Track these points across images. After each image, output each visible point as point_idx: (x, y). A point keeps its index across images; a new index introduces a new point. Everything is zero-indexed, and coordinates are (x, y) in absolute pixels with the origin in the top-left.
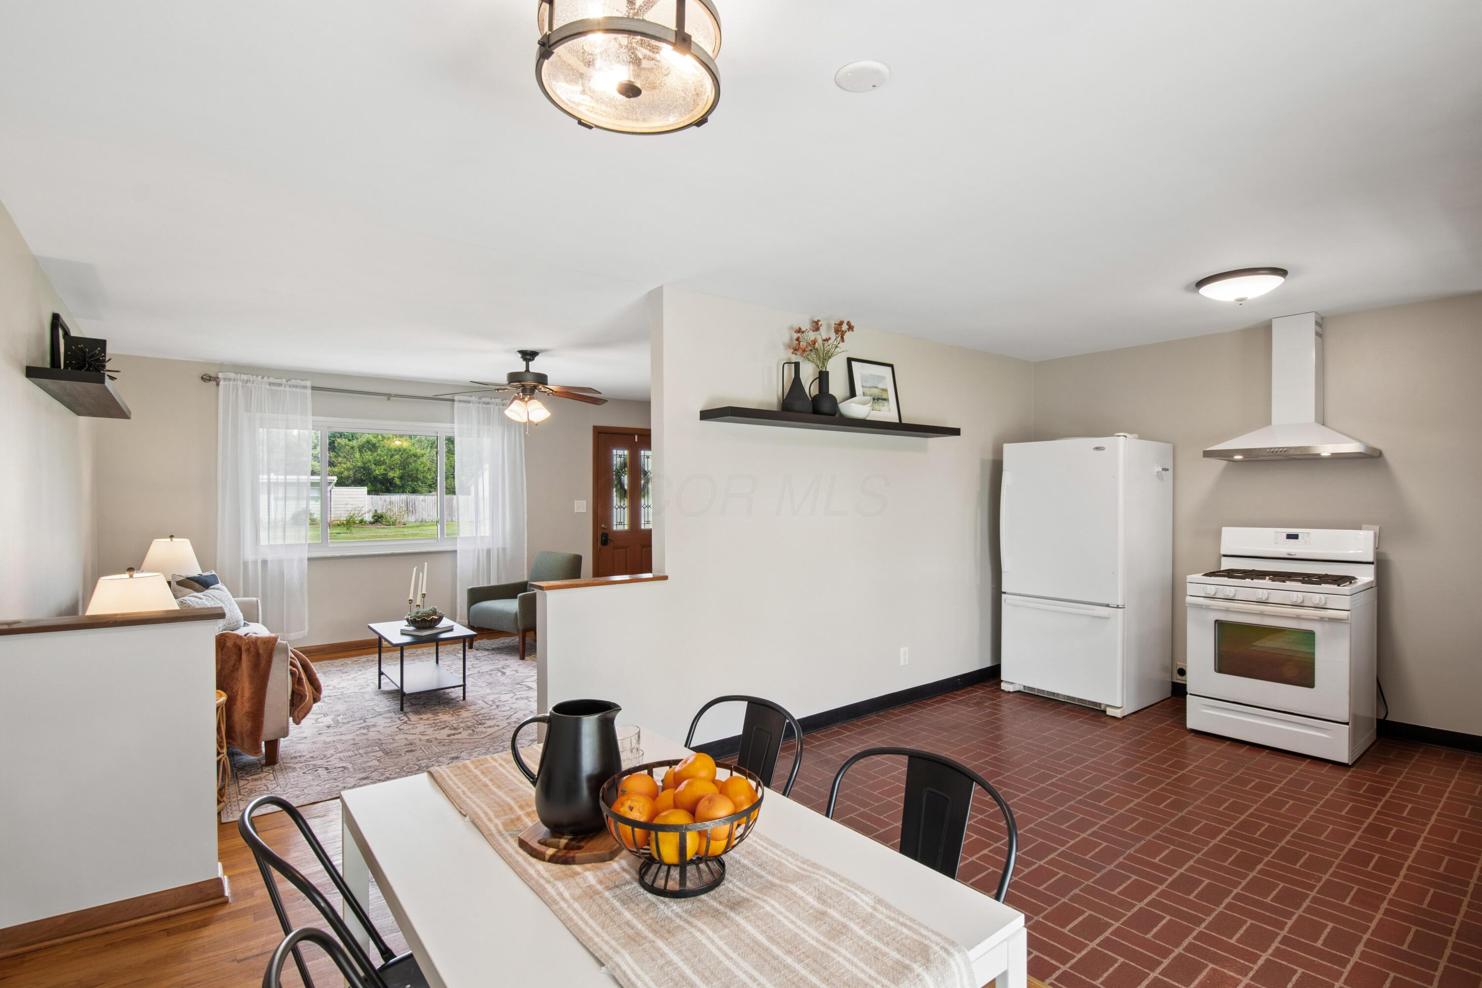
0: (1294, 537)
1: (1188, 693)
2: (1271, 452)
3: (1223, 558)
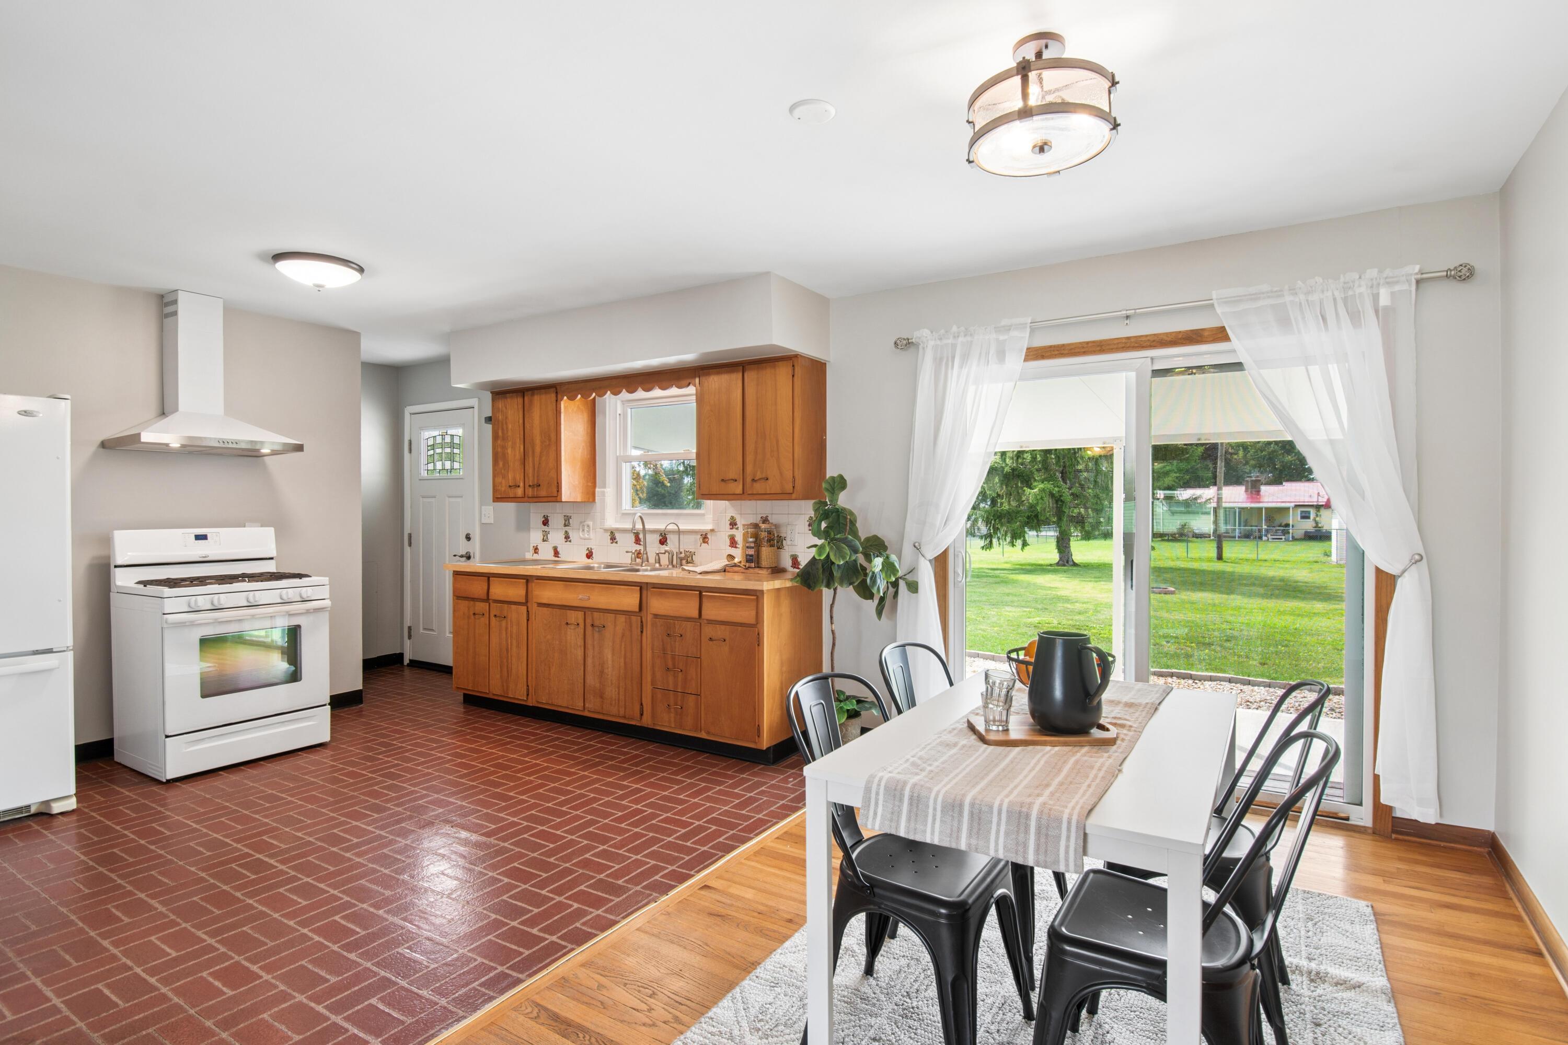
0: (204, 537)
1: (167, 737)
2: (222, 443)
3: (117, 569)
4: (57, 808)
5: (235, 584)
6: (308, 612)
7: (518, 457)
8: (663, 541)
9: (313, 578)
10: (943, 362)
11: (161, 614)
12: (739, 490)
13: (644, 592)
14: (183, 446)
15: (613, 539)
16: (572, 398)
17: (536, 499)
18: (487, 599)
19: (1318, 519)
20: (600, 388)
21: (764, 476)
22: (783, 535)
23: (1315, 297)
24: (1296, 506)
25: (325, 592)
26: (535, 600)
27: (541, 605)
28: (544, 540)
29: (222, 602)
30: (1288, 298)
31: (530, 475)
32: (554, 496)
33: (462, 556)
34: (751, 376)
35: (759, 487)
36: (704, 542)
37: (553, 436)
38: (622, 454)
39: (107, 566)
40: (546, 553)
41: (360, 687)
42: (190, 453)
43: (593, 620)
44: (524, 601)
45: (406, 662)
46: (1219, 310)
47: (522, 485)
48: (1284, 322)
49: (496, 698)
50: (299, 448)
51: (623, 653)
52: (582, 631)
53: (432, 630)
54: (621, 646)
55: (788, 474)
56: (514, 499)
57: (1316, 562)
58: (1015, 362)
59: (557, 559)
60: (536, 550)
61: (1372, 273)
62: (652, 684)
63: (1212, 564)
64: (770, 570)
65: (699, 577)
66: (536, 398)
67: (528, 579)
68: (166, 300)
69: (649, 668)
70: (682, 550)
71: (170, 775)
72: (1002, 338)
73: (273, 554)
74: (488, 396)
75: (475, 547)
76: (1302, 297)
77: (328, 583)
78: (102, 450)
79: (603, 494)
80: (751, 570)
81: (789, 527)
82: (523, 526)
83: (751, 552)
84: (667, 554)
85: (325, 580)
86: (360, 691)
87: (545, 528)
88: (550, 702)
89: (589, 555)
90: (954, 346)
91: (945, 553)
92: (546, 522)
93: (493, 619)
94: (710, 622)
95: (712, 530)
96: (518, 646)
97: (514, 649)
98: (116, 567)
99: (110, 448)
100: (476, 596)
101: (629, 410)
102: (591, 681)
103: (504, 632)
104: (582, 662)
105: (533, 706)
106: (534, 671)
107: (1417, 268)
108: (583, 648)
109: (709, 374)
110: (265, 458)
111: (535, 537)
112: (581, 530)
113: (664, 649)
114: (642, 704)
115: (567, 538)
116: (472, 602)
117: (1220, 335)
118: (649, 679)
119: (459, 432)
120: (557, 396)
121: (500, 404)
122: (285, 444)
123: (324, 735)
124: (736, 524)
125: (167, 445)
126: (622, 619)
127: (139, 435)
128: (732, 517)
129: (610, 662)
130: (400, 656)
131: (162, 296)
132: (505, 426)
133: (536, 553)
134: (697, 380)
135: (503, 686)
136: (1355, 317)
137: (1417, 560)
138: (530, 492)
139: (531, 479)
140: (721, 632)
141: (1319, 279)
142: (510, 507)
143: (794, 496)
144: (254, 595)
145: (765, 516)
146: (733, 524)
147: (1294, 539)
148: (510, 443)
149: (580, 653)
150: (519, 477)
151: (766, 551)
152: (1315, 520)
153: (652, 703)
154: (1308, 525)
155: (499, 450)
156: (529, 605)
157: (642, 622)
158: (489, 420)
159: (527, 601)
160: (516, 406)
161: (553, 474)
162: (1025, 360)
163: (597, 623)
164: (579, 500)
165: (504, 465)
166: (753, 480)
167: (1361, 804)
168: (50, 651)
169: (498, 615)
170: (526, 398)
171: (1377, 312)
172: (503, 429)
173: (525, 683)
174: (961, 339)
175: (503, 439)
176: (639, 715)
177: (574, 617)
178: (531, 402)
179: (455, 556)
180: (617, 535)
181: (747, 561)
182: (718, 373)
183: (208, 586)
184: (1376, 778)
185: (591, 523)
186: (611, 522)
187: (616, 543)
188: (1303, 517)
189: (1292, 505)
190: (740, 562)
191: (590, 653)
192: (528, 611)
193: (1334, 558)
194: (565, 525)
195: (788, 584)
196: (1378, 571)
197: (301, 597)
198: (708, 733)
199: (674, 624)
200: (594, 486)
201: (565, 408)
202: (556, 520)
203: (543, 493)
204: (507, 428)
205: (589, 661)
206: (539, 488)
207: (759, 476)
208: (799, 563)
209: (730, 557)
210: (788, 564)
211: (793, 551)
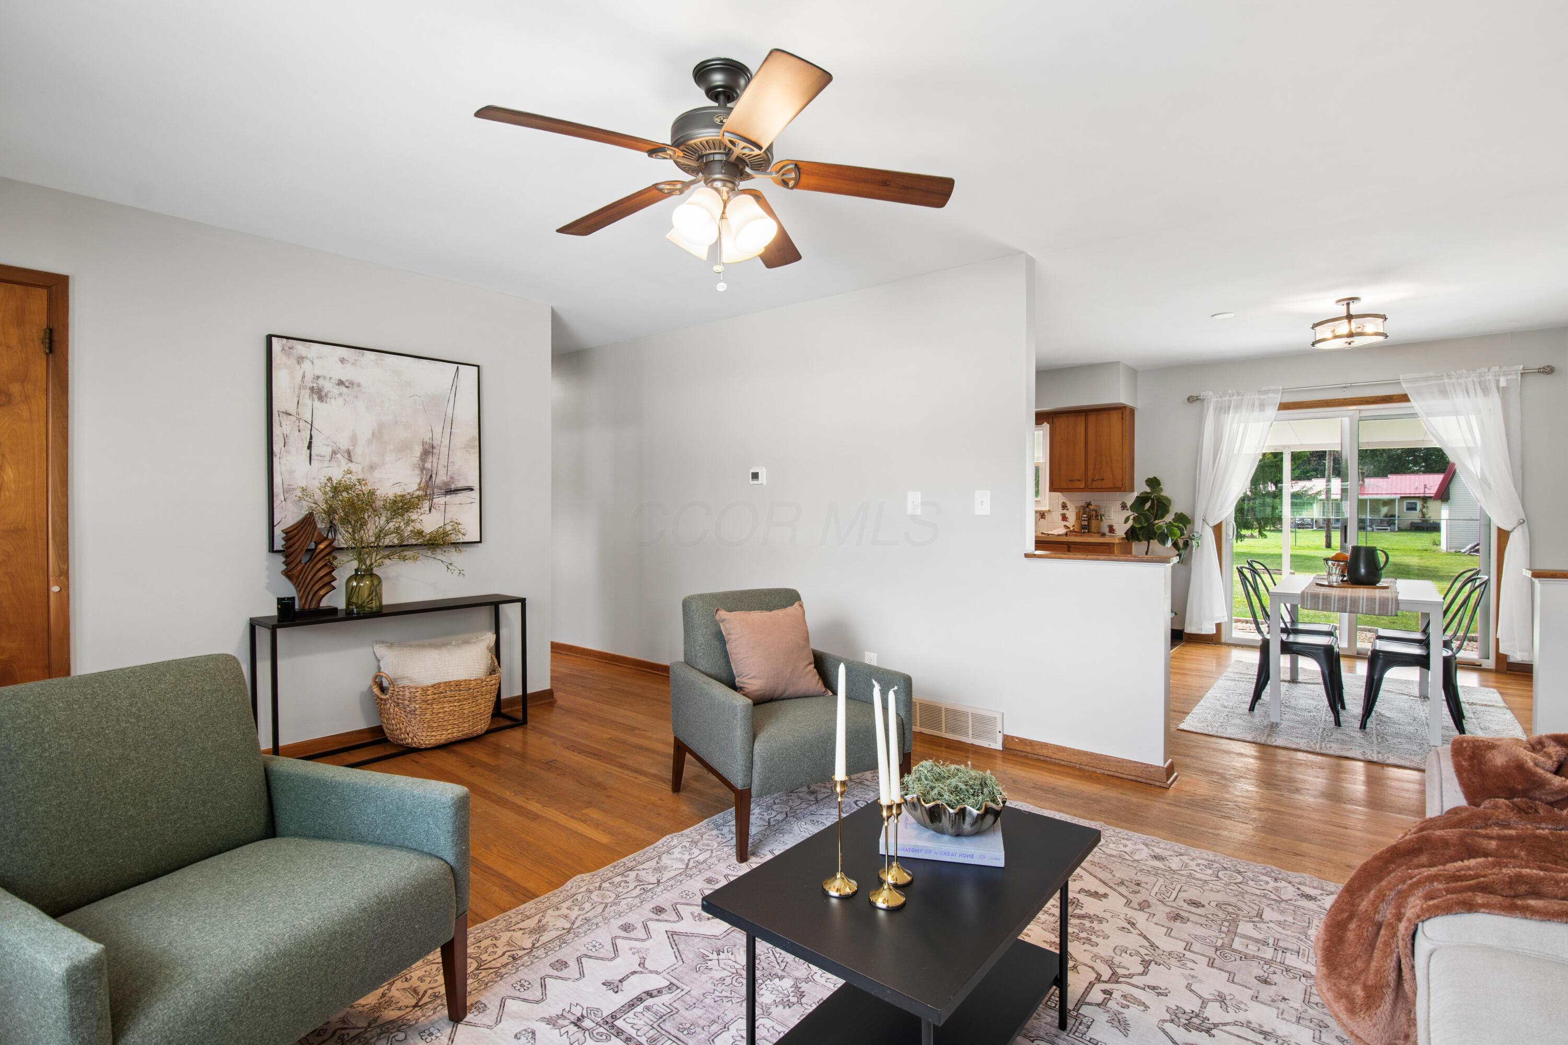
10: (1223, 409)
12: (1082, 486)
19: (1424, 510)
21: (1101, 478)
22: (1102, 513)
23: (1462, 381)
24: (1402, 498)
30: (1446, 381)
34: (1092, 418)
35: (1096, 484)
36: (1042, 518)
46: (1404, 385)
48: (1444, 392)
57: (1426, 550)
58: (1272, 412)
61: (1496, 369)
63: (1320, 551)
64: (1098, 534)
72: (1262, 397)
76: (1455, 380)
80: (1086, 534)
81: (1107, 509)
83: (1086, 523)
90: (1230, 402)
91: (1221, 523)
95: (1049, 511)
107: (1521, 367)
117: (1404, 398)
124: (1067, 507)
128: (1064, 503)
134: (1053, 421)
136: (1486, 391)
137: (1521, 523)
141: (1465, 371)
143: (1118, 489)
145: (1090, 501)
146: (1064, 506)
147: (1400, 530)
151: (1093, 523)
152: (1421, 511)
154: (1415, 516)
162: (1279, 409)
166: (1093, 480)
167: (1488, 658)
171: (1498, 388)
174: (1235, 397)
181: (1083, 528)
182: (1067, 416)
184: (1497, 640)
188: (1408, 509)
189: (1398, 496)
190: (1075, 528)
193: (1443, 546)
196: (1499, 529)
207: (1096, 478)
208: (1114, 530)
209: (1066, 527)
210: (1106, 530)
211: (1110, 523)
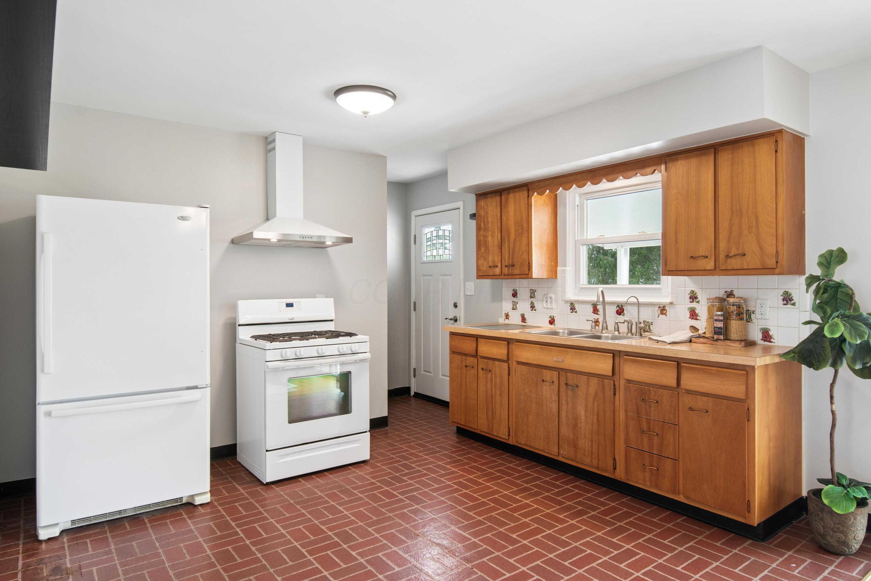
0: (291, 305)
1: (267, 451)
2: (302, 238)
3: (240, 327)
4: (198, 501)
5: (311, 340)
6: (356, 362)
7: (496, 243)
8: (620, 311)
9: (359, 337)
11: (264, 361)
12: (710, 265)
13: (617, 360)
14: (279, 241)
15: (573, 309)
16: (541, 194)
17: (511, 276)
18: (476, 355)
20: (567, 182)
21: (740, 252)
22: (751, 309)
25: (366, 347)
26: (515, 359)
27: (519, 363)
28: (513, 309)
29: (302, 354)
31: (506, 257)
32: (527, 274)
33: (451, 319)
34: (725, 158)
35: (733, 263)
36: (662, 314)
37: (525, 225)
38: (579, 238)
39: (235, 324)
40: (515, 319)
41: (386, 414)
42: (284, 246)
43: (567, 379)
44: (506, 359)
45: (412, 393)
47: (499, 265)
49: (483, 434)
50: (349, 240)
51: (596, 411)
52: (557, 388)
53: (430, 372)
54: (594, 405)
55: (772, 250)
56: (493, 276)
59: (524, 324)
60: (507, 316)
62: (626, 443)
64: (743, 343)
65: (669, 347)
66: (511, 196)
67: (509, 341)
68: (269, 140)
69: (622, 428)
70: (641, 320)
71: (269, 478)
73: (333, 317)
74: (473, 198)
75: (461, 313)
77: (368, 340)
78: (232, 245)
79: (564, 272)
80: (720, 343)
81: (759, 302)
82: (497, 297)
83: (720, 325)
84: (626, 323)
85: (366, 338)
86: (386, 417)
87: (515, 299)
88: (528, 444)
89: (552, 322)
92: (515, 295)
93: (480, 371)
94: (689, 392)
95: (671, 303)
96: (501, 395)
97: (498, 397)
98: (239, 325)
99: (237, 244)
100: (466, 352)
101: (585, 201)
102: (565, 431)
103: (489, 383)
104: (557, 414)
105: (513, 445)
106: (514, 416)
108: (557, 403)
109: (676, 160)
110: (328, 249)
111: (507, 306)
112: (545, 301)
113: (638, 412)
114: (615, 459)
115: (533, 307)
116: (464, 357)
118: (622, 437)
119: (449, 227)
120: (528, 193)
121: (482, 203)
122: (338, 238)
123: (366, 455)
124: (696, 298)
125: (269, 240)
126: (594, 381)
127: (252, 233)
128: (692, 292)
129: (583, 418)
130: (408, 389)
131: (267, 138)
132: (486, 220)
133: (507, 318)
134: (663, 167)
135: (488, 425)
138: (506, 271)
139: (507, 260)
140: (702, 402)
142: (487, 283)
143: (777, 271)
144: (322, 349)
145: (729, 290)
146: (693, 297)
148: (490, 233)
149: (555, 406)
150: (497, 259)
151: (735, 325)
153: (626, 460)
155: (482, 238)
156: (510, 362)
157: (614, 385)
158: (473, 216)
159: (508, 359)
160: (495, 204)
161: (525, 256)
163: (570, 382)
164: (545, 277)
165: (485, 250)
166: (727, 256)
168: (196, 388)
169: (484, 368)
170: (503, 197)
172: (484, 223)
173: (507, 425)
175: (485, 230)
176: (612, 468)
177: (548, 375)
178: (507, 200)
179: (446, 319)
180: (577, 306)
181: (716, 333)
182: (687, 158)
183: (293, 342)
185: (553, 296)
186: (571, 295)
187: (576, 312)
190: (704, 333)
191: (564, 407)
192: (509, 367)
194: (531, 297)
195: (777, 360)
197: (351, 351)
198: (688, 498)
199: (650, 390)
200: (556, 265)
201: (535, 202)
202: (524, 294)
203: (517, 271)
204: (488, 221)
205: (563, 414)
206: (513, 267)
207: (733, 252)
208: (771, 337)
209: (694, 329)
210: (756, 336)
211: (763, 324)
